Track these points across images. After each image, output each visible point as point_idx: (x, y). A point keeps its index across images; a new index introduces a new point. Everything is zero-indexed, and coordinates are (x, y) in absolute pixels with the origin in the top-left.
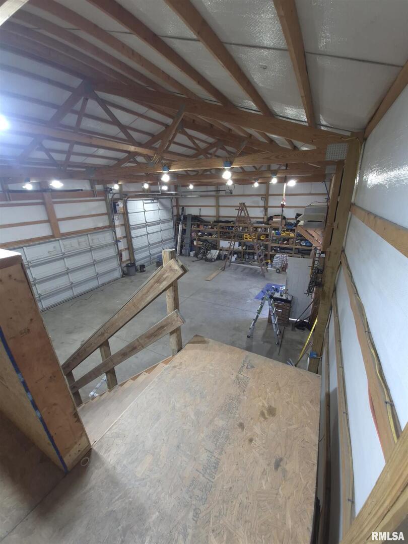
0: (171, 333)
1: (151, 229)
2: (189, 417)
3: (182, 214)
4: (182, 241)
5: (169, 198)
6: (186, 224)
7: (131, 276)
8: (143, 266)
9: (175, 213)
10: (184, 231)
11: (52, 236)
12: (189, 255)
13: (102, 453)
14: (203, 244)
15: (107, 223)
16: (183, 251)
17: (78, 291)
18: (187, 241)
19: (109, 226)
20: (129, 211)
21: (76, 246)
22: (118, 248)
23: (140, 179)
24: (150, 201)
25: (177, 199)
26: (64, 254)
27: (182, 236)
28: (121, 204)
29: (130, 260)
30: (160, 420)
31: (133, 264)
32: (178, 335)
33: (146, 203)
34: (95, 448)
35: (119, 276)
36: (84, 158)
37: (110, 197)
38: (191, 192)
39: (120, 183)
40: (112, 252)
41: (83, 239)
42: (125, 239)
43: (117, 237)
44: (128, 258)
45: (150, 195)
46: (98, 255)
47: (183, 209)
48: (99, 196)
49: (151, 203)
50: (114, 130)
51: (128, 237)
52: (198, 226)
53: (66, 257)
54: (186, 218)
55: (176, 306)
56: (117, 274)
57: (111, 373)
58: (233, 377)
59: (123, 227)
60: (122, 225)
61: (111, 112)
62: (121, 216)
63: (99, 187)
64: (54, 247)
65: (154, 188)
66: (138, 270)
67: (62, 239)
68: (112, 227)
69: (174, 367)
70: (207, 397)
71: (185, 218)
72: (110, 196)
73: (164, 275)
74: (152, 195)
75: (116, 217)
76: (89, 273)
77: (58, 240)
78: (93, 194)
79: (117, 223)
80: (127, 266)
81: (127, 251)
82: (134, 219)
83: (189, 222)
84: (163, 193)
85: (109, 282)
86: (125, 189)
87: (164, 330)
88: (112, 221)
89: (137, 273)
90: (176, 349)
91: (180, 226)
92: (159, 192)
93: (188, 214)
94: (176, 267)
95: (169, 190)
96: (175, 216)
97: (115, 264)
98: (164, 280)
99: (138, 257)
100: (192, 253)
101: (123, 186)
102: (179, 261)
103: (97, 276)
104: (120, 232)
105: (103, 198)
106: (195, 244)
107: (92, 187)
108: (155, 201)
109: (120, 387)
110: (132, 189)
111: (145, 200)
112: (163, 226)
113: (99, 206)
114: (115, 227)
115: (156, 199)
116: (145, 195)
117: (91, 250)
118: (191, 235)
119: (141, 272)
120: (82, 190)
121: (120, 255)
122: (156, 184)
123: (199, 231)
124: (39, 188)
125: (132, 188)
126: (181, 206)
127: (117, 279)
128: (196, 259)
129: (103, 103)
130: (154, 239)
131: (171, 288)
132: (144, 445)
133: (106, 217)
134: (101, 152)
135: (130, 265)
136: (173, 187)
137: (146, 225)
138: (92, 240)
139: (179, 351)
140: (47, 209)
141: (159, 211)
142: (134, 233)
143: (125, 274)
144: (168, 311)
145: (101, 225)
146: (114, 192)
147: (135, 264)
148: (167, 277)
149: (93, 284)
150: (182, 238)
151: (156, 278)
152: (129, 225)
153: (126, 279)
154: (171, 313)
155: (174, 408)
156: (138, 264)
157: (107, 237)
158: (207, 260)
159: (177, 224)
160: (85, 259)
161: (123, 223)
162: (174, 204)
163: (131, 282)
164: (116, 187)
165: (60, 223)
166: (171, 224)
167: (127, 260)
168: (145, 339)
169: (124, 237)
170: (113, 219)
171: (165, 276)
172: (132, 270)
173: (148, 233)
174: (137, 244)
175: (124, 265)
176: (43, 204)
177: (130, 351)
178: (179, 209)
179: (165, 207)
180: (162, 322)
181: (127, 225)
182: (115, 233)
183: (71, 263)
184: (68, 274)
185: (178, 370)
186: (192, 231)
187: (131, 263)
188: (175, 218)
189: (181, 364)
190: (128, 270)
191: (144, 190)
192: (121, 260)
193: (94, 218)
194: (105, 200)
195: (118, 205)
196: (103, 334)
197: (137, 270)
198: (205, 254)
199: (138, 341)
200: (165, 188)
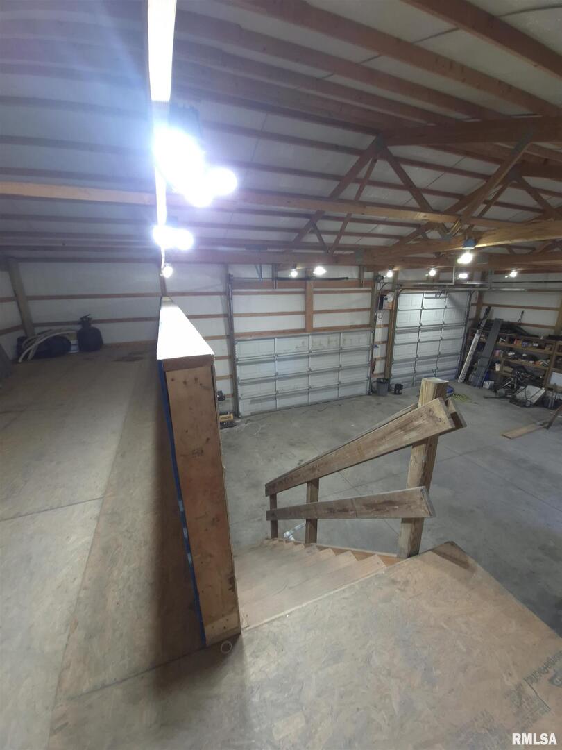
0: (405, 521)
1: (424, 336)
2: (387, 700)
3: (485, 317)
4: (474, 361)
5: (468, 291)
6: (487, 335)
7: (379, 395)
8: (399, 387)
9: (473, 314)
10: (481, 346)
11: (304, 330)
12: (481, 386)
13: (248, 651)
14: (513, 373)
15: (367, 322)
16: (472, 377)
17: (314, 398)
18: (483, 362)
19: (368, 326)
20: (399, 307)
21: (325, 344)
22: (372, 356)
23: (425, 263)
24: (434, 295)
25: (481, 294)
26: (310, 352)
27: (475, 353)
28: (390, 298)
29: (384, 374)
30: (339, 665)
31: (387, 381)
32: (416, 529)
33: (426, 298)
34: (244, 635)
35: (364, 393)
36: (359, 238)
37: (379, 288)
38: (511, 282)
39: (396, 269)
40: (363, 359)
41: (333, 338)
42: (385, 345)
43: (375, 340)
44: (382, 371)
45: (436, 285)
46: (346, 360)
47: (488, 311)
48: (365, 287)
49: (436, 298)
50: (405, 197)
51: (390, 343)
52: (511, 340)
53: (311, 356)
54: (492, 324)
55: (425, 480)
56: (363, 389)
57: (312, 524)
58: (510, 683)
59: (386, 329)
60: (385, 326)
61: (404, 172)
62: (387, 313)
63: (368, 275)
64: (303, 343)
65: (444, 276)
66: (391, 390)
67: (312, 335)
68: (371, 326)
69: (394, 582)
70: (437, 687)
71: (489, 324)
72: (379, 286)
73: (415, 420)
74: (440, 286)
75: (379, 314)
76: (330, 380)
77: (309, 335)
78: (359, 283)
79: (379, 322)
80: (378, 381)
81: (383, 361)
82: (403, 320)
83: (494, 333)
84: (459, 284)
85: (350, 397)
86: (401, 278)
87: (394, 509)
88: (373, 319)
89: (389, 394)
90: (407, 551)
91: (476, 337)
92: (452, 282)
93: (496, 319)
94: (441, 414)
95: (470, 279)
96: (470, 320)
97: (363, 375)
98: (415, 428)
99: (396, 371)
100: (487, 384)
101: (400, 274)
102: (451, 403)
103: (339, 386)
104: (380, 334)
105: (370, 289)
106: (498, 368)
107: (360, 275)
108: (442, 295)
109: (317, 550)
110: (411, 278)
111: (427, 293)
112: (445, 334)
113: (362, 299)
114: (375, 328)
115: (444, 293)
116: (428, 286)
117: (340, 352)
118: (493, 353)
119: (395, 393)
120: (347, 278)
121: (373, 365)
122: (449, 270)
123: (511, 350)
124: (304, 276)
125: (411, 276)
126: (486, 305)
127: (361, 396)
128: (493, 395)
129: (396, 162)
130: (425, 350)
131: (423, 446)
132: (301, 690)
133: (367, 314)
134: (381, 229)
135: (382, 380)
136: (478, 274)
137: (420, 328)
138: (344, 340)
139: (410, 556)
140: (306, 299)
141: (446, 310)
142: (399, 338)
143: (373, 392)
144: (408, 482)
145: (358, 323)
146: (385, 281)
147: (389, 381)
148: (419, 426)
149: (331, 395)
150: (474, 356)
151: (401, 420)
152: (395, 326)
153: (372, 399)
154: (411, 487)
155: (368, 660)
156: (393, 381)
157: (362, 340)
158: (514, 401)
159: (470, 333)
160: (330, 362)
161: (387, 323)
162: (474, 301)
163: (379, 404)
164: (390, 274)
165: (315, 316)
166: (461, 332)
167: (381, 374)
168: (363, 507)
169: (384, 342)
170: (376, 317)
171: (416, 423)
172: (385, 387)
173: (419, 341)
174: (399, 353)
175: (375, 379)
176: (304, 293)
177: (339, 511)
178: (481, 309)
179: (456, 305)
180: (393, 494)
181: (391, 328)
182: (374, 335)
183: (316, 364)
184: (308, 375)
185: (397, 591)
186: (496, 348)
187: (384, 379)
188: (470, 324)
189: (406, 583)
190: (378, 386)
191: (429, 279)
192: (372, 371)
193: (354, 313)
194: (372, 291)
195: (386, 299)
196: (313, 469)
197: (389, 390)
198: (513, 390)
199: (352, 503)
200: (463, 276)
